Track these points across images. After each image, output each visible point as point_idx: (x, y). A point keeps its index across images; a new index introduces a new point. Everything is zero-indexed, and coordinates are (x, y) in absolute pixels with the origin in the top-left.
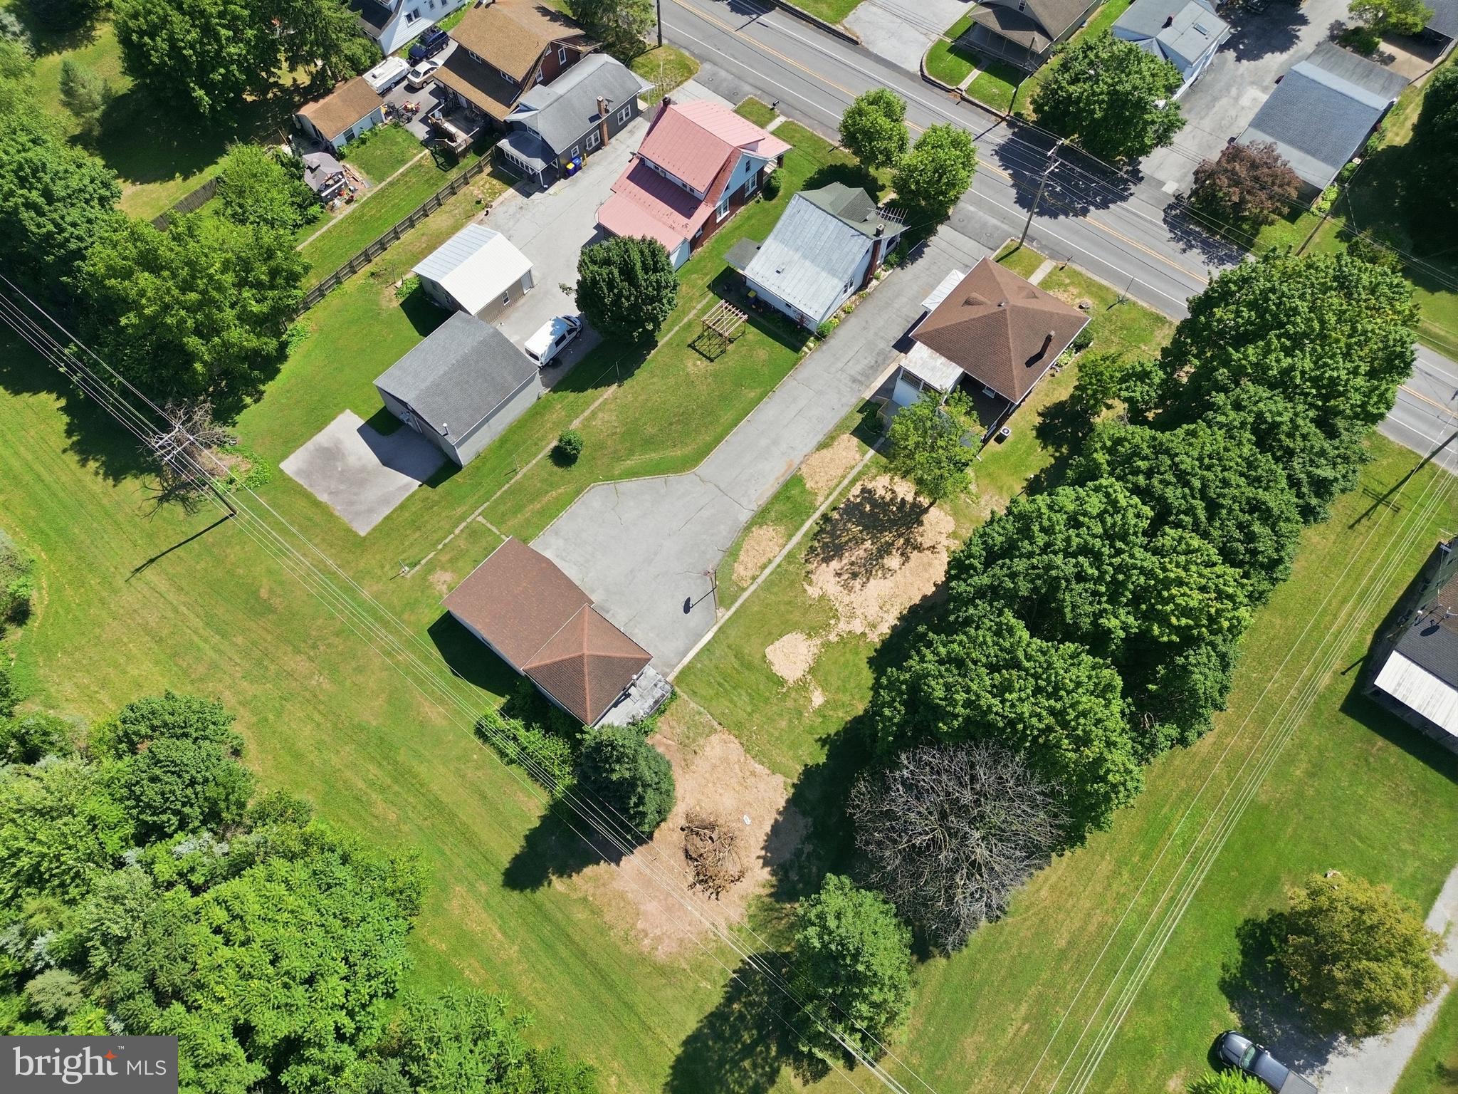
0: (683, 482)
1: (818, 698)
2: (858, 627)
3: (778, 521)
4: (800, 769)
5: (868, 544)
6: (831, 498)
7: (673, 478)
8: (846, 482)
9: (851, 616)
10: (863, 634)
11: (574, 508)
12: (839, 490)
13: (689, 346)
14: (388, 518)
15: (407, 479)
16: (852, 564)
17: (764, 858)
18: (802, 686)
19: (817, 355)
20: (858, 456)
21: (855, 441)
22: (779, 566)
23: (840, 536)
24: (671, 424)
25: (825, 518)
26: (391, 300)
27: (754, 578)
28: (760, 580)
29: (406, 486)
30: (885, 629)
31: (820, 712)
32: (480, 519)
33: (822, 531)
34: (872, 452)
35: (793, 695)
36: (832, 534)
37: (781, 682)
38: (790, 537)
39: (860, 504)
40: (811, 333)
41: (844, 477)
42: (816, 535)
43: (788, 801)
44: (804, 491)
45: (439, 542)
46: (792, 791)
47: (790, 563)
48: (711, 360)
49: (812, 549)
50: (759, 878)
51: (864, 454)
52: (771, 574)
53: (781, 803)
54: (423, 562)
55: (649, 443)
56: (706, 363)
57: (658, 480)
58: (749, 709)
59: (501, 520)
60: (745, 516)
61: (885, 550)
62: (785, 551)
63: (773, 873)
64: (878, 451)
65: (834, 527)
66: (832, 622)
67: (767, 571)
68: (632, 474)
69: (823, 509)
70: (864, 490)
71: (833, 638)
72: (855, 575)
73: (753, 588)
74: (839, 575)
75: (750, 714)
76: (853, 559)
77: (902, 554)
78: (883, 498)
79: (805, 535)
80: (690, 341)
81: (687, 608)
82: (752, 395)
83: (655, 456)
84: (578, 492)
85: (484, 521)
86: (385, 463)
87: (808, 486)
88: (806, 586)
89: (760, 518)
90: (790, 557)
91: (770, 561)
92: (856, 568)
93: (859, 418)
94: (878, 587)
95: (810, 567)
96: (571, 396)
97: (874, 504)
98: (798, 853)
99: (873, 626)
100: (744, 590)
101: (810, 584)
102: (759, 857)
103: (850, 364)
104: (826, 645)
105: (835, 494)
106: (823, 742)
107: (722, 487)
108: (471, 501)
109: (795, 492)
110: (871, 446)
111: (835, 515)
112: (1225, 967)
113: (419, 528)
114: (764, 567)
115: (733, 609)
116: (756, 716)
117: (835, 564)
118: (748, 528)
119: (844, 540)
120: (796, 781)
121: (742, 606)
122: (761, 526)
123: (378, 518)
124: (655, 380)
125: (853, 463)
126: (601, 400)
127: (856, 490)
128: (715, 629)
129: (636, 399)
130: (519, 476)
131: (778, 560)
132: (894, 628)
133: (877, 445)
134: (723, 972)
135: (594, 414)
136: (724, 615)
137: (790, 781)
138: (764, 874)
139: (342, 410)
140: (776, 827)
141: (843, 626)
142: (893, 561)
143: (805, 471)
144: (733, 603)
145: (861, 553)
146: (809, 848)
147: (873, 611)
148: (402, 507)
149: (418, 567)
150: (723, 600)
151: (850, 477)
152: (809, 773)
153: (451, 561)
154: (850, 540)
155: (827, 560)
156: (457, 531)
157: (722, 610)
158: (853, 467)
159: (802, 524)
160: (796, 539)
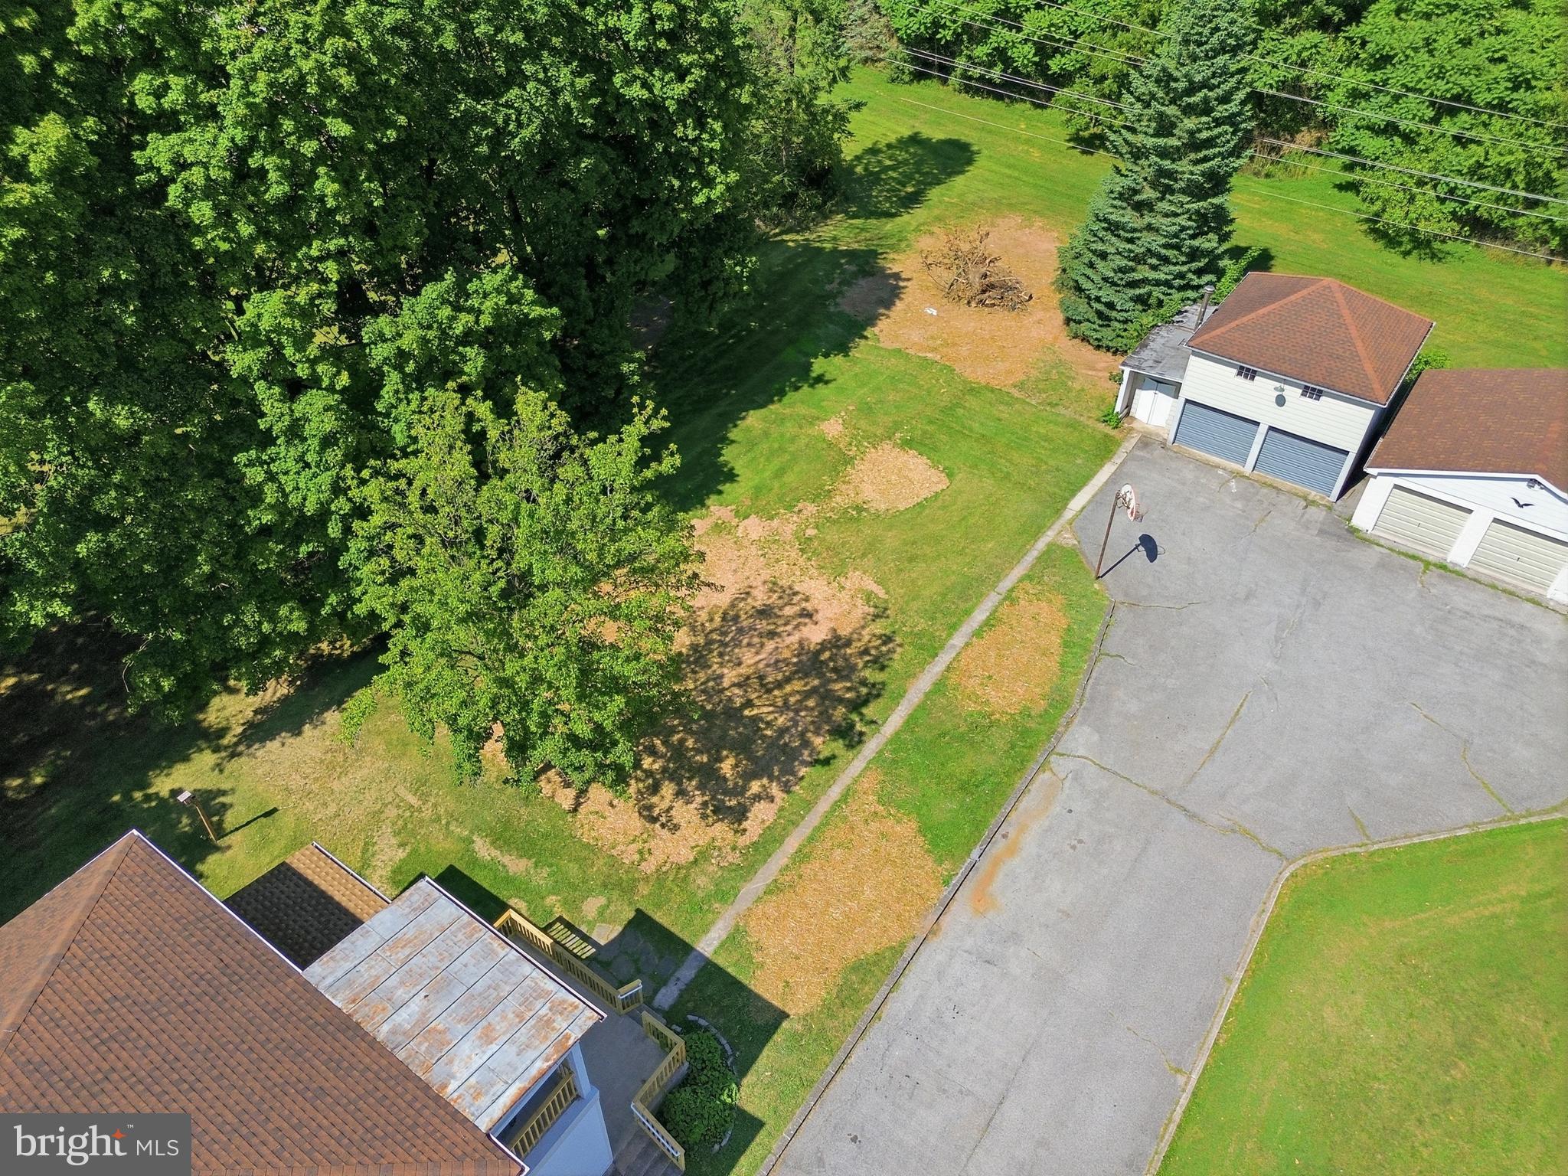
1: (832, 428)
2: (754, 528)
3: (981, 727)
5: (730, 676)
6: (835, 792)
12: (814, 819)
16: (772, 635)
17: (898, 278)
20: (754, 930)
21: (765, 986)
22: (953, 628)
23: (807, 695)
25: (849, 735)
27: (1010, 599)
28: (995, 598)
31: (828, 414)
33: (857, 705)
34: (707, 945)
35: (881, 431)
36: (827, 698)
37: (910, 443)
38: (939, 690)
39: (750, 776)
41: (802, 856)
42: (870, 697)
43: (871, 324)
44: (922, 807)
46: (866, 334)
47: (927, 635)
49: (879, 663)
50: (902, 266)
51: (735, 938)
52: (968, 613)
53: (882, 324)
58: (962, 411)
60: (1080, 738)
62: (944, 659)
63: (882, 267)
64: (687, 949)
65: (825, 716)
66: (811, 532)
67: (980, 616)
69: (855, 766)
70: (739, 815)
71: (810, 510)
72: (765, 612)
74: (807, 614)
75: (959, 405)
76: (770, 645)
78: (680, 793)
87: (912, 822)
88: (880, 592)
89: (1034, 733)
91: (978, 633)
92: (763, 625)
93: (755, 1093)
95: (878, 628)
97: (709, 776)
98: (847, 284)
99: (722, 530)
100: (1028, 577)
101: (869, 597)
102: (907, 278)
104: (823, 497)
105: (823, 806)
106: (819, 379)
107: (1180, 817)
109: (946, 807)
110: (710, 971)
114: (989, 624)
115: (1041, 545)
116: (946, 403)
117: (816, 634)
118: (1060, 705)
119: (797, 685)
121: (1022, 552)
122: (1026, 713)
125: (770, 907)
127: (761, 815)
128: (1069, 514)
131: (958, 640)
133: (687, 973)
141: (787, 526)
143: (930, 879)
145: (749, 658)
151: (781, 857)
154: (779, 685)
155: (837, 643)
157: (1069, 540)
158: (774, 888)
159: (911, 722)
160: (924, 683)
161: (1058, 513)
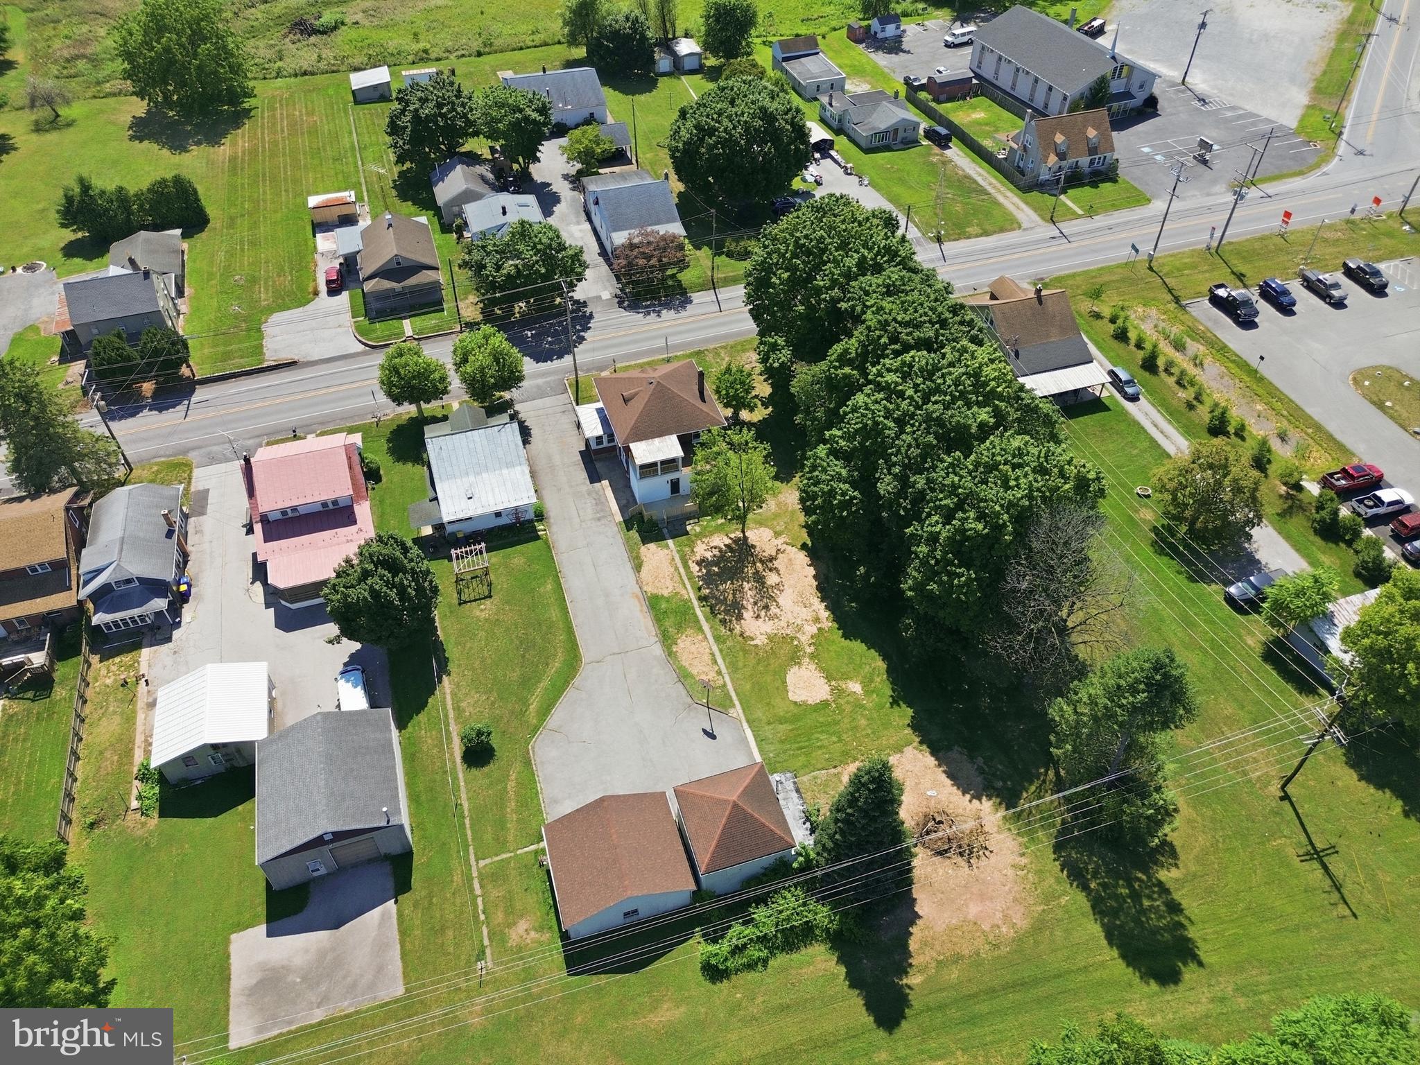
0: (586, 676)
1: (855, 687)
2: (811, 630)
3: (680, 630)
4: (908, 731)
5: (746, 585)
6: (689, 587)
7: (577, 681)
8: (682, 571)
9: (799, 628)
10: (819, 629)
11: (541, 774)
12: (685, 578)
13: (460, 604)
14: (404, 955)
15: (376, 913)
16: (755, 603)
17: (973, 797)
18: (838, 692)
19: (554, 529)
20: (666, 551)
21: (652, 546)
22: (721, 651)
23: (725, 599)
24: (523, 656)
25: (702, 599)
26: (144, 825)
27: (719, 673)
28: (724, 670)
29: (384, 917)
30: (824, 614)
31: (867, 692)
32: (482, 863)
33: (712, 607)
34: (670, 542)
35: (842, 701)
36: (719, 601)
37: (825, 704)
38: (700, 629)
39: (708, 572)
40: (531, 521)
41: (676, 569)
42: (712, 612)
43: (932, 754)
44: (668, 600)
45: (476, 917)
46: (924, 747)
47: (724, 642)
48: (490, 597)
49: (723, 622)
50: (988, 812)
51: (667, 547)
52: (724, 660)
53: (931, 761)
54: (486, 942)
55: (527, 682)
56: (488, 602)
57: (570, 694)
58: (835, 739)
59: (501, 844)
60: (658, 650)
61: (759, 579)
62: (711, 640)
63: (989, 797)
64: (672, 538)
65: (715, 597)
67: (720, 661)
68: (546, 710)
69: (692, 596)
70: (699, 563)
71: (809, 650)
72: (766, 607)
73: (727, 679)
74: (758, 617)
75: (840, 741)
76: (752, 600)
77: (771, 570)
78: (715, 556)
79: (707, 620)
80: (456, 602)
81: (712, 736)
82: (549, 587)
83: (545, 683)
84: (527, 763)
85: (488, 861)
86: (337, 925)
87: (666, 594)
88: (752, 643)
89: (667, 641)
90: (718, 639)
91: (713, 654)
92: (761, 604)
93: (634, 534)
94: (786, 599)
95: (737, 631)
96: (422, 717)
97: (716, 564)
98: (981, 771)
99: (817, 620)
100: (725, 685)
101: (753, 639)
102: (970, 801)
103: (581, 514)
104: (813, 656)
105: (687, 582)
106: (895, 702)
107: (616, 651)
108: (455, 863)
109: (663, 606)
110: (664, 539)
111: (706, 591)
112: (1179, 573)
113: (443, 929)
114: (715, 662)
115: (737, 703)
116: (844, 737)
117: (747, 615)
118: (670, 654)
119: (731, 597)
120: (918, 740)
121: (738, 695)
122: (675, 644)
123: (396, 966)
124: (468, 645)
125: (670, 557)
126: (448, 697)
127: (695, 568)
128: (745, 725)
129: (474, 669)
130: (466, 806)
131: (715, 649)
132: (827, 608)
133: (667, 536)
134: (1058, 881)
135: (457, 709)
136: (737, 711)
137: (915, 744)
138: (986, 805)
139: (227, 942)
140: (950, 775)
141: (804, 639)
142: (772, 579)
143: (649, 589)
144: (731, 700)
145: (750, 593)
146: (980, 760)
147: (806, 614)
148: (403, 933)
149: (488, 951)
150: (723, 705)
151: (680, 565)
152: (915, 726)
153: (507, 914)
154: (734, 595)
155: (740, 617)
156: (478, 891)
157: (732, 712)
158: (673, 559)
159: (696, 616)
160: (706, 627)
161: (748, 721)
